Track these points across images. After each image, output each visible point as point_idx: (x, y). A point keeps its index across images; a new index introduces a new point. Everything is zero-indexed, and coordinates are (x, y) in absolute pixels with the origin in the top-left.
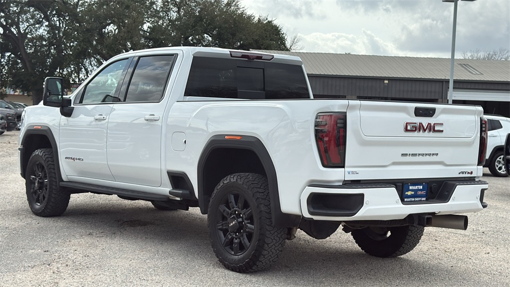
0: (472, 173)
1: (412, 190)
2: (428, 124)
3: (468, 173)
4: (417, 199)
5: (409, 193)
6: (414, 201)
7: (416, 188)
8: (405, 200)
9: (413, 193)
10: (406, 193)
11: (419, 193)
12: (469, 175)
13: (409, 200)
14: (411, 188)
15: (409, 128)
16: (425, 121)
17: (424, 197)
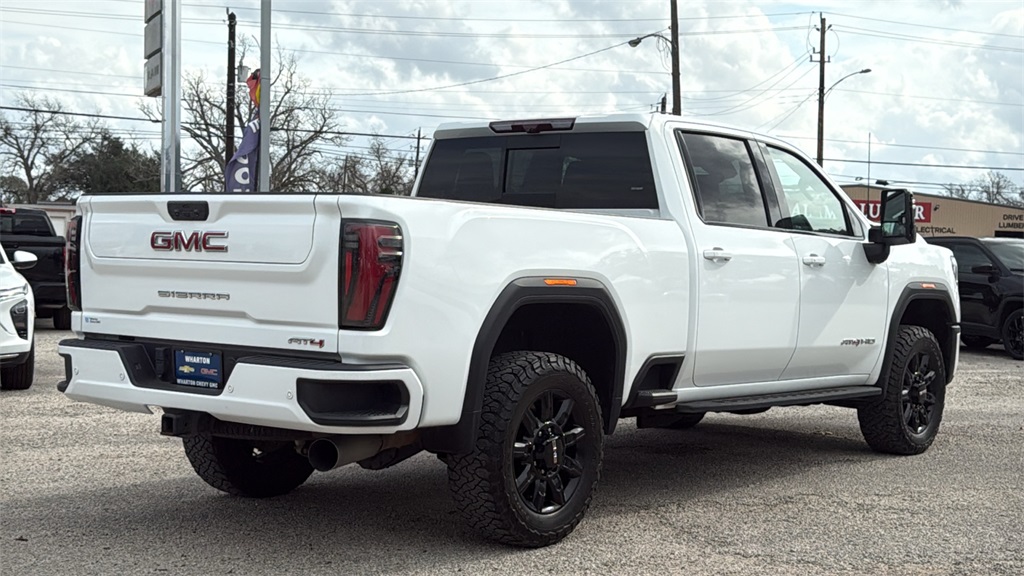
0: (321, 343)
1: (191, 364)
2: (194, 234)
3: (312, 342)
4: (200, 383)
5: (186, 369)
6: (196, 386)
7: (196, 360)
8: (179, 381)
9: (193, 370)
10: (181, 369)
11: (205, 371)
12: (316, 348)
13: (186, 382)
14: (188, 359)
15: (160, 242)
16: (187, 229)
17: (214, 381)
